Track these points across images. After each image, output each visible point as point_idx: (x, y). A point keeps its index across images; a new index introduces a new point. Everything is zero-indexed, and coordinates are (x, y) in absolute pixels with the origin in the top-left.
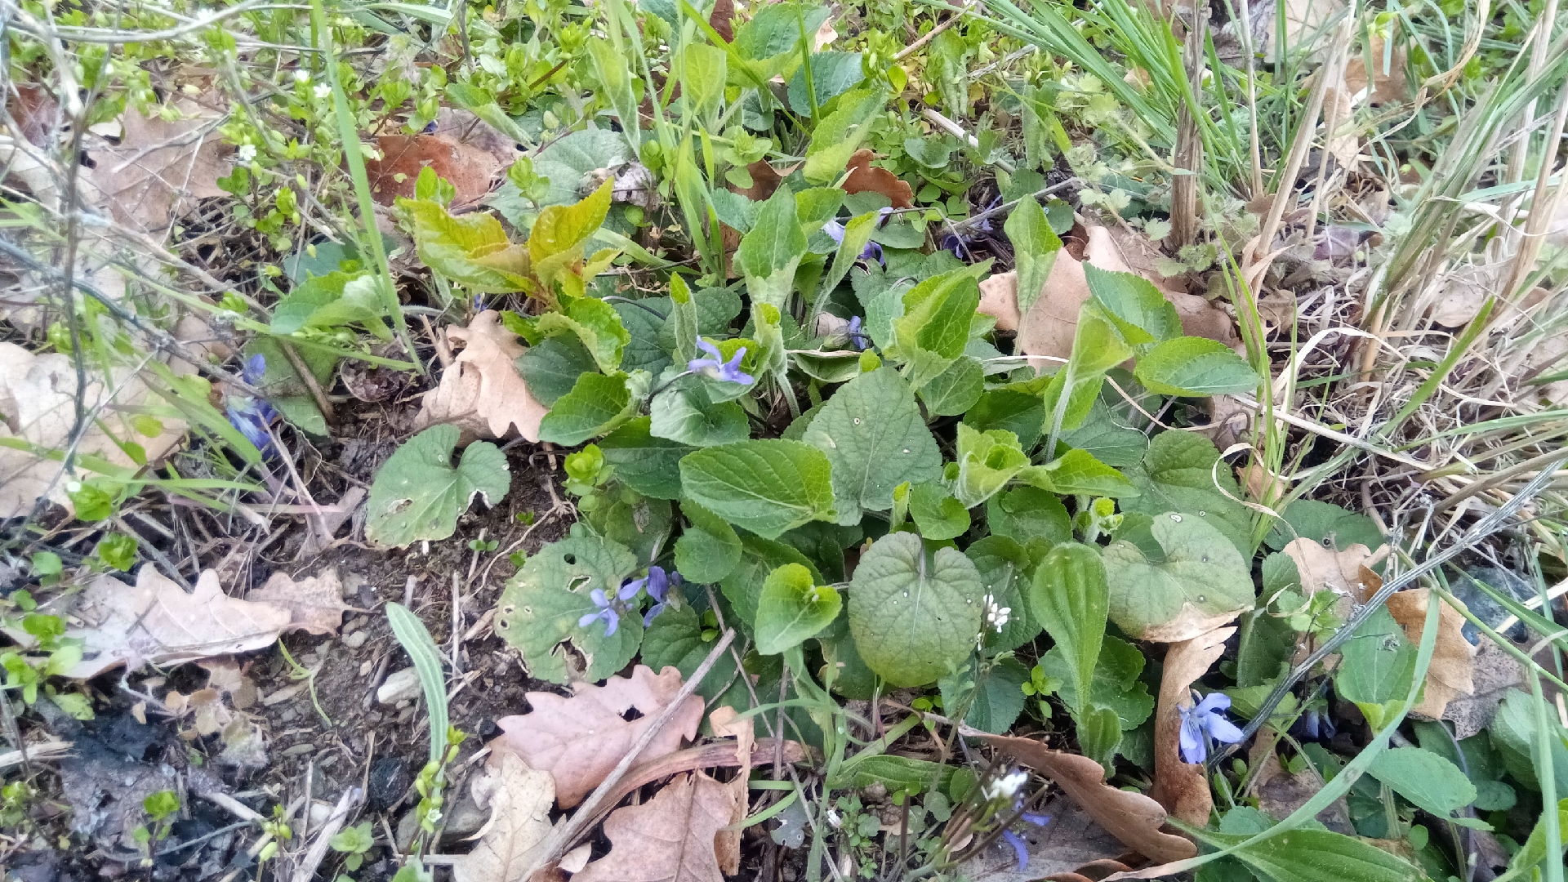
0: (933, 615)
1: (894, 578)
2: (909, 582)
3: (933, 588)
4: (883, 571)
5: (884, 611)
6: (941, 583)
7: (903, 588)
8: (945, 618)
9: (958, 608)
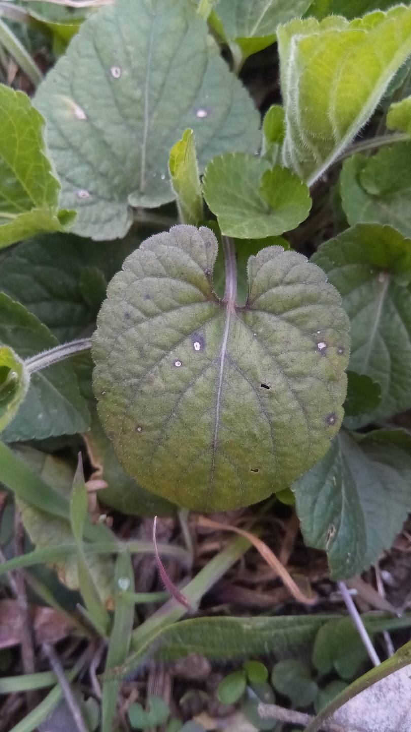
0: (254, 379)
1: (173, 316)
2: (204, 321)
3: (252, 327)
4: (150, 305)
5: (158, 382)
6: (266, 317)
7: (190, 333)
8: (276, 382)
9: (300, 360)
